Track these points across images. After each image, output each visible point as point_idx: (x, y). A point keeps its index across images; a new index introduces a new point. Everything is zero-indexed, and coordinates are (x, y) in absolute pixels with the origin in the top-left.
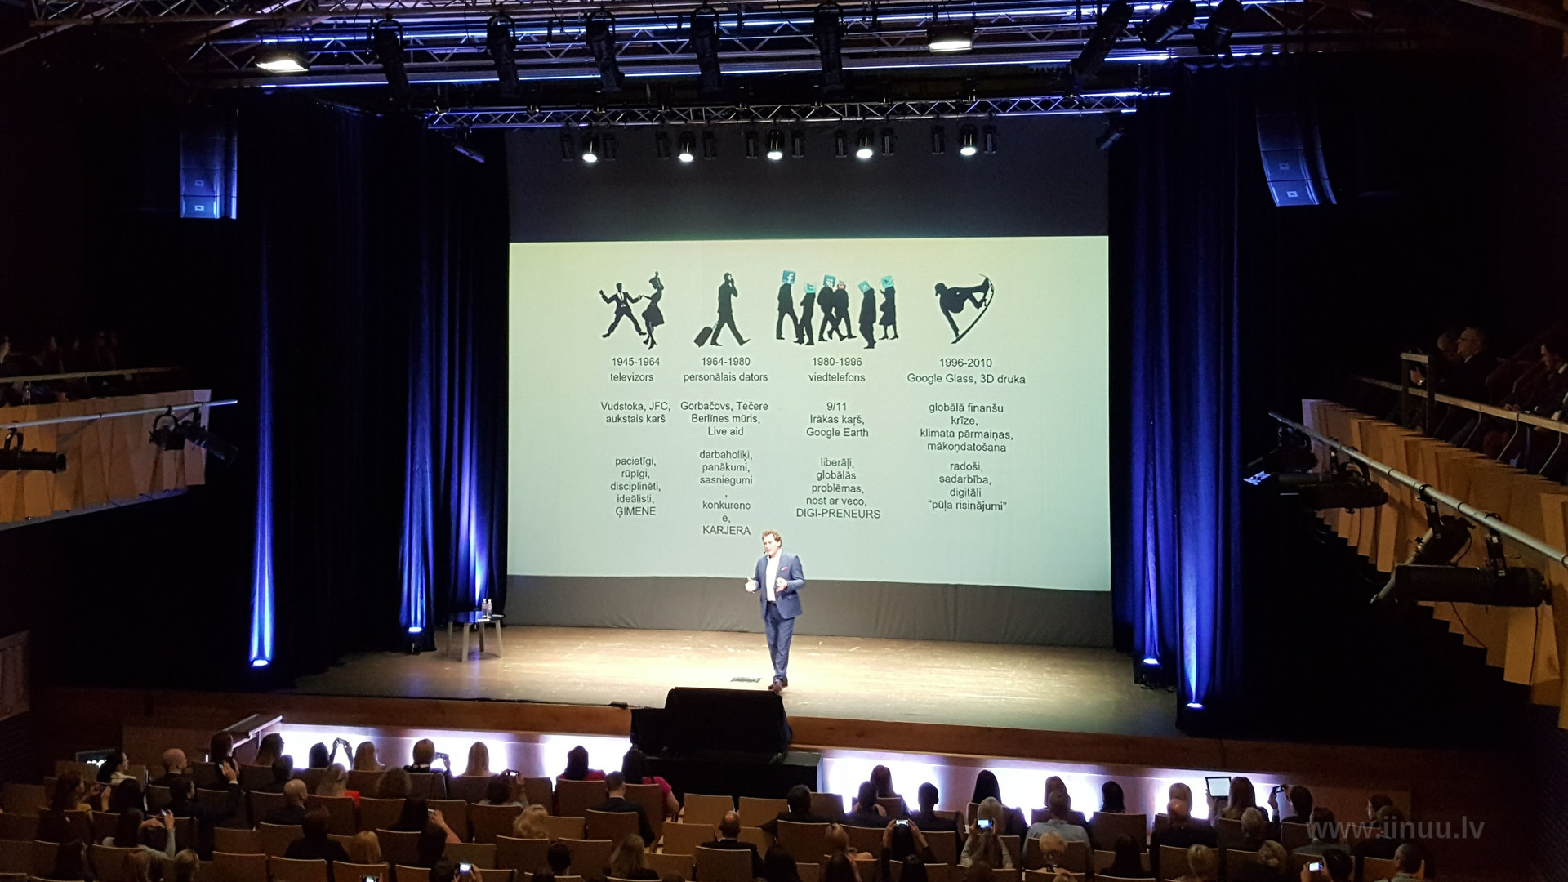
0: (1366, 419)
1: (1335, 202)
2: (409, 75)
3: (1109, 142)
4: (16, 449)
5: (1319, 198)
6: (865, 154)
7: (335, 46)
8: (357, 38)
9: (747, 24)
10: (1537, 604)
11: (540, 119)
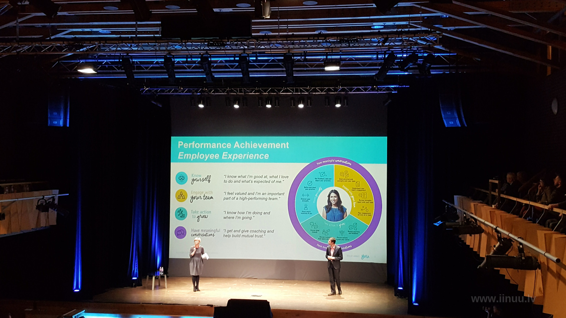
0: (476, 203)
1: (466, 126)
2: (135, 75)
3: (387, 103)
5: (460, 124)
6: (301, 106)
7: (106, 63)
8: (115, 61)
9: (259, 58)
10: (535, 269)
11: (182, 92)
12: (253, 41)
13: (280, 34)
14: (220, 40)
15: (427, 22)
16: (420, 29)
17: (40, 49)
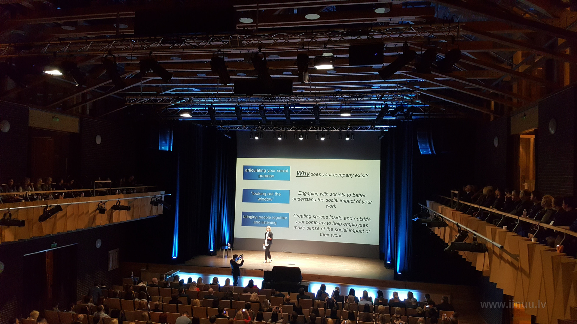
0: (442, 206)
1: (435, 154)
2: (216, 118)
3: (381, 138)
4: (119, 205)
5: (431, 152)
6: (323, 139)
7: (197, 110)
8: (203, 108)
9: (296, 107)
10: (484, 252)
11: (245, 129)
12: (293, 97)
13: (311, 91)
14: (271, 96)
15: (409, 84)
16: (405, 89)
17: (156, 101)
